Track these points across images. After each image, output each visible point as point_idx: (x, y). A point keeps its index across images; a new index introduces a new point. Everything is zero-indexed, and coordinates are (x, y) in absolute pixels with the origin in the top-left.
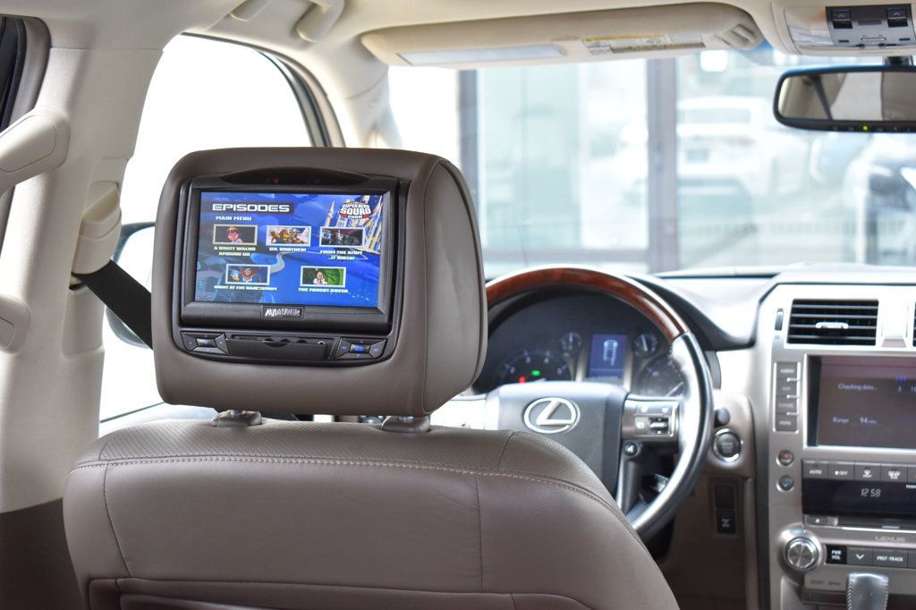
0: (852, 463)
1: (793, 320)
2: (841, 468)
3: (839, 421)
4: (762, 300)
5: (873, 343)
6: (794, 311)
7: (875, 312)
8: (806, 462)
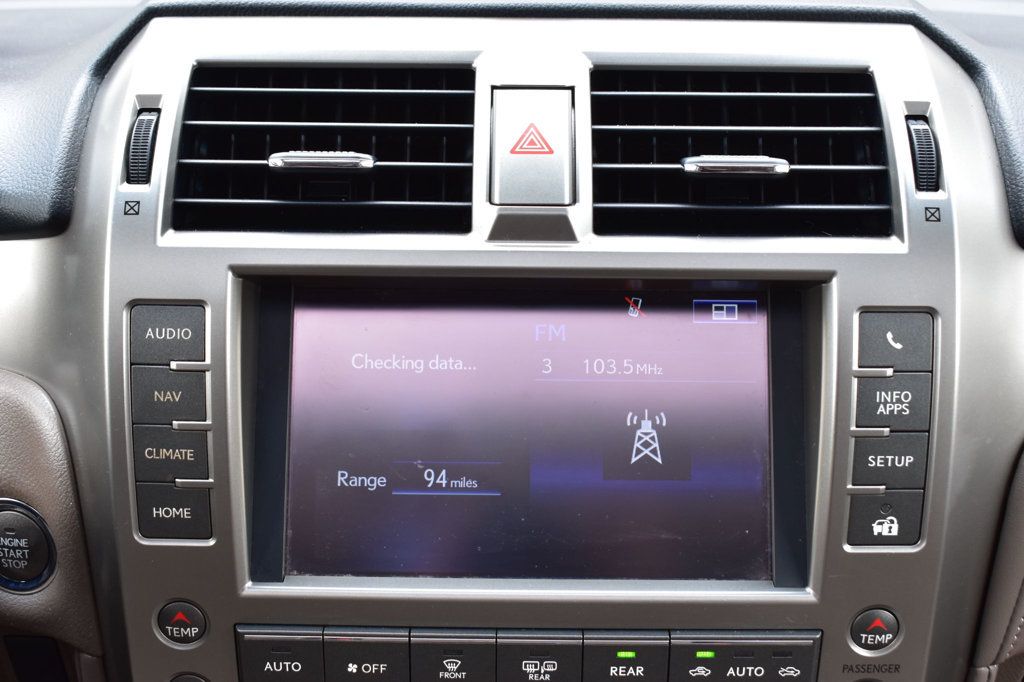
0: (399, 637)
1: (189, 141)
2: (363, 652)
3: (356, 482)
4: (105, 67)
5: (460, 222)
6: (194, 104)
7: (464, 109)
8: (252, 634)
